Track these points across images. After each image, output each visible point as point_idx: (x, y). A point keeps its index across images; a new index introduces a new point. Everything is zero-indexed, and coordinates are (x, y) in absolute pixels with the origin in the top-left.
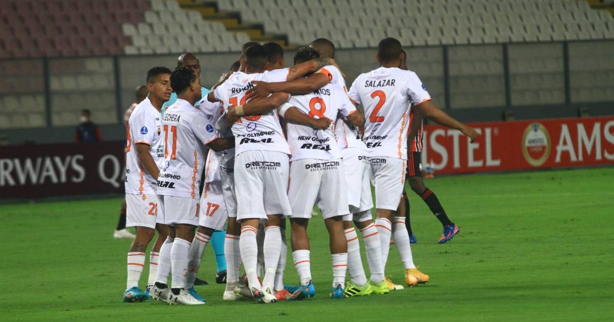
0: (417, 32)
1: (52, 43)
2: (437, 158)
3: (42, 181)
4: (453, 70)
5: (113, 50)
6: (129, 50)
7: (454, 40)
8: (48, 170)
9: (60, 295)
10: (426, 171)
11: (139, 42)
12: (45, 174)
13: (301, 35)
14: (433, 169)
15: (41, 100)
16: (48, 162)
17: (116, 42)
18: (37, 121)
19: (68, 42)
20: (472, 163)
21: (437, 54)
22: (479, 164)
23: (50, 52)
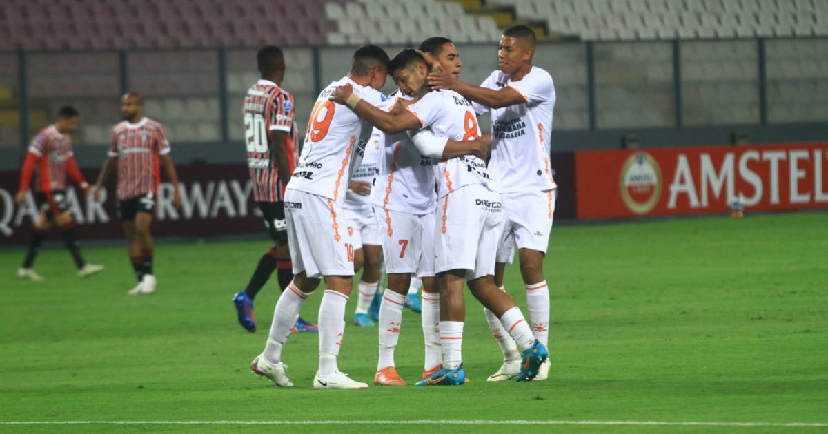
0: (724, 20)
1: (231, 28)
2: (748, 190)
3: (215, 213)
4: (771, 71)
5: (312, 39)
6: (334, 39)
7: (774, 30)
8: (222, 199)
9: (237, 368)
10: (733, 207)
11: (347, 28)
12: (218, 204)
13: (566, 21)
14: (742, 205)
15: (215, 104)
16: (223, 189)
17: (316, 28)
18: (209, 133)
19: (252, 28)
20: (795, 197)
21: (750, 50)
22: (805, 198)
23: (227, 40)
